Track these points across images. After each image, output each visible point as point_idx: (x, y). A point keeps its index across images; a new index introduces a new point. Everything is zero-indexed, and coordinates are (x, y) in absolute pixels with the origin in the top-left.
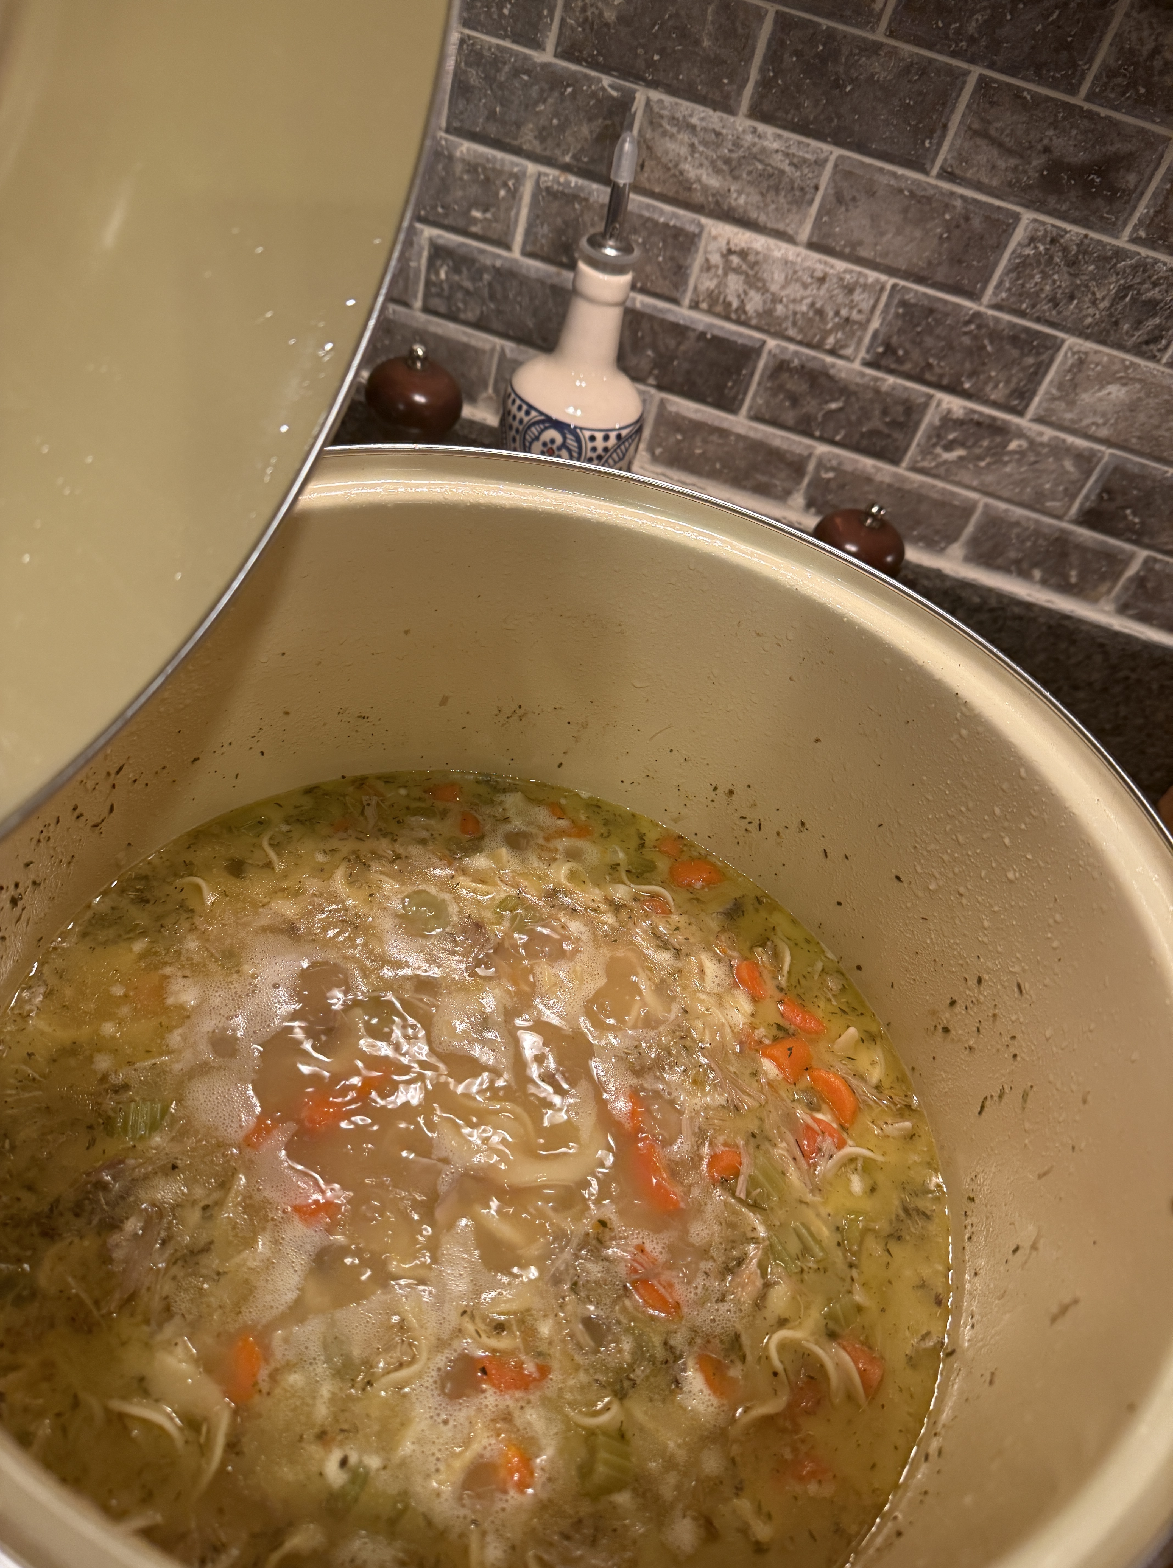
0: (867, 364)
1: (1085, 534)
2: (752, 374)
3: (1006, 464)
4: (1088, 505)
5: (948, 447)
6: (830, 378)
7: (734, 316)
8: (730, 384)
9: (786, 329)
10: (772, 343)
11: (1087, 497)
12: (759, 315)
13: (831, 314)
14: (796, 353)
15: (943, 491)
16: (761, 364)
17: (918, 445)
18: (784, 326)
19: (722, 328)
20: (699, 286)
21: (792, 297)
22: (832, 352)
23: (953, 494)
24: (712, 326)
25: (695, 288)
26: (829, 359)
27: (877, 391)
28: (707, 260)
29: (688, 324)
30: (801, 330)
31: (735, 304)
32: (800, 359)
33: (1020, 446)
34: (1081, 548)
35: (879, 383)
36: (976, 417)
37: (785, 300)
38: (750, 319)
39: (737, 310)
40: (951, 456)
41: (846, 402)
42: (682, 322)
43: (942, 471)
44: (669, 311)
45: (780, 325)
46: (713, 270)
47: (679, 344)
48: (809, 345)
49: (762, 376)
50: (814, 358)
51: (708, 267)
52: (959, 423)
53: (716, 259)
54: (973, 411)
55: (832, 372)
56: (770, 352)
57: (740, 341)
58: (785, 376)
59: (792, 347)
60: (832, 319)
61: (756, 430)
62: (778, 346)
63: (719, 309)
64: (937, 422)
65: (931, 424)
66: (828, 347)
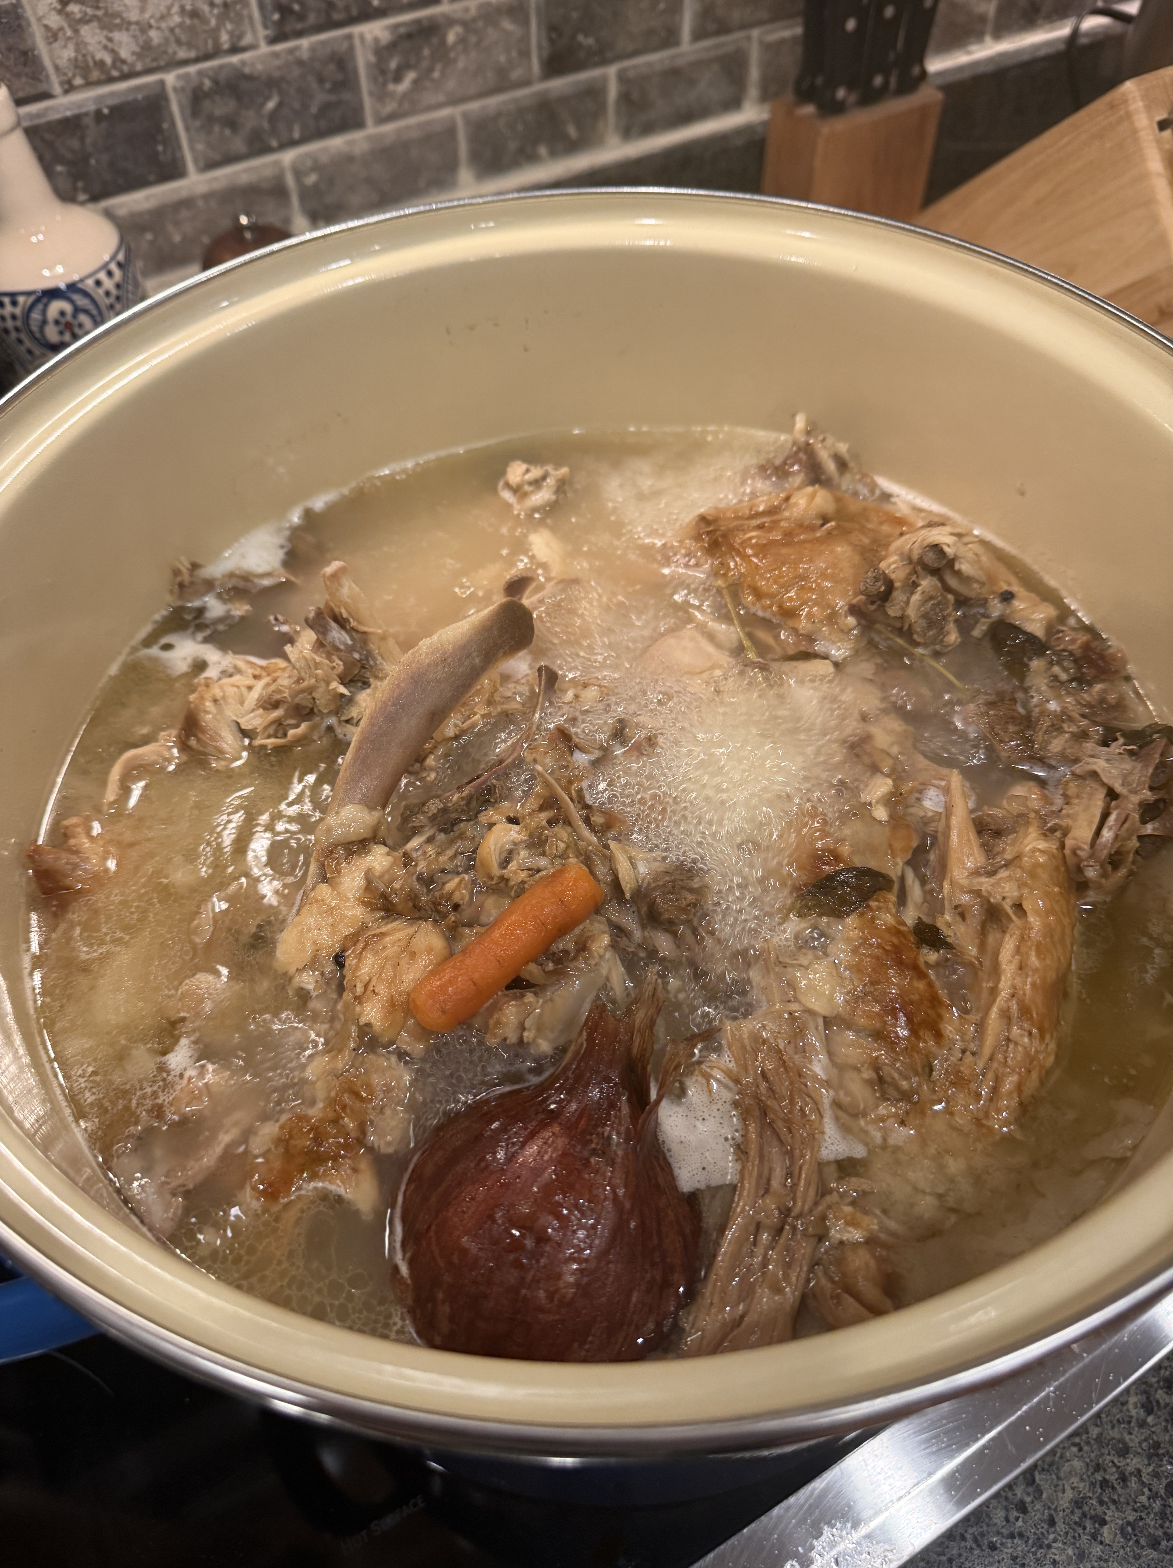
0: (273, 40)
1: (559, 84)
2: (173, 124)
3: (455, 61)
4: (545, 54)
5: (398, 78)
6: (249, 78)
7: (115, 73)
8: (160, 148)
9: (175, 53)
10: (170, 78)
11: (540, 47)
12: (139, 56)
13: (206, 8)
14: (200, 73)
15: (420, 125)
16: (175, 108)
17: (371, 94)
18: (170, 51)
19: (112, 94)
20: (58, 62)
21: (158, 15)
22: (235, 49)
23: (429, 123)
24: (101, 98)
25: (57, 68)
26: (235, 59)
27: (300, 63)
28: (46, 27)
29: (76, 111)
30: (190, 45)
31: (108, 60)
32: (209, 77)
33: (457, 34)
34: (563, 100)
35: (297, 53)
36: (402, 30)
37: (152, 21)
38: (132, 65)
39: (114, 65)
40: (404, 86)
41: (281, 93)
42: (68, 113)
43: (406, 106)
44: (47, 109)
45: (165, 52)
46: (60, 34)
47: (82, 139)
48: (207, 57)
49: (184, 120)
50: (221, 67)
51: (53, 36)
52: (393, 46)
53: (55, 21)
54: (396, 26)
55: (247, 70)
56: (175, 89)
57: (140, 97)
58: (206, 104)
59: (192, 69)
60: (211, 12)
61: (216, 179)
62: (179, 77)
63: (95, 75)
64: (372, 59)
65: (368, 65)
66: (226, 46)
